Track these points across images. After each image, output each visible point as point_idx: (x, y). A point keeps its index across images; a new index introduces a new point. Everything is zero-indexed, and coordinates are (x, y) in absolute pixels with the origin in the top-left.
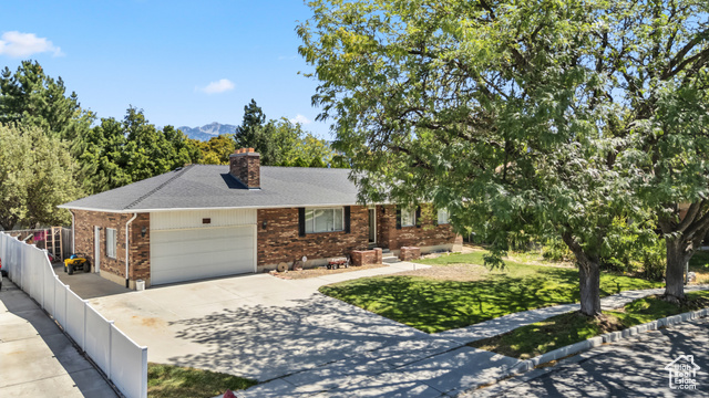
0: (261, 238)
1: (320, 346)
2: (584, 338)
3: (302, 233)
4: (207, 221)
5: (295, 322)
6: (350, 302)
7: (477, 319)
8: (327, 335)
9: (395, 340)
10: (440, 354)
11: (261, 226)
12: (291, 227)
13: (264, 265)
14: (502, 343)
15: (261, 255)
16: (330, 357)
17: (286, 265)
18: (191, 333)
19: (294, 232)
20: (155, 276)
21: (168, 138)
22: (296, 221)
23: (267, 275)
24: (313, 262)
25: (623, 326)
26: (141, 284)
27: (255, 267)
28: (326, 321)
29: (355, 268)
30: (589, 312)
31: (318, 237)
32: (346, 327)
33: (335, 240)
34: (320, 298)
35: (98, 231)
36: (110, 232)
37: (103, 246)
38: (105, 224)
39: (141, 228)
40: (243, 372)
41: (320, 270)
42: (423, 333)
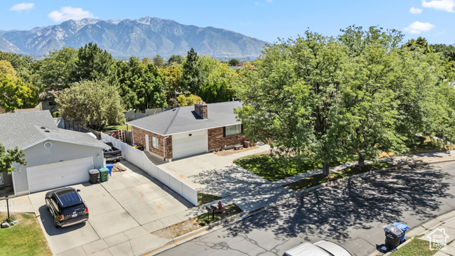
0: (209, 139)
1: (237, 186)
2: (320, 184)
3: (224, 136)
4: (190, 135)
5: (227, 175)
6: (245, 168)
7: (288, 176)
8: (239, 182)
9: (261, 184)
10: (273, 189)
11: (209, 135)
12: (220, 134)
13: (211, 149)
14: (292, 186)
15: (209, 146)
16: (240, 190)
17: (219, 149)
18: (197, 181)
19: (221, 136)
20: (175, 156)
21: (151, 71)
22: (222, 131)
23: (212, 154)
24: (229, 147)
25: (334, 180)
26: (170, 160)
27: (207, 151)
28: (239, 176)
29: (245, 149)
30: (325, 174)
31: (231, 137)
32: (245, 179)
33: (237, 137)
34: (235, 165)
35: (147, 137)
36: (154, 139)
37: (151, 143)
38: (151, 135)
39: (169, 140)
40: (217, 194)
41: (232, 150)
42: (269, 181)
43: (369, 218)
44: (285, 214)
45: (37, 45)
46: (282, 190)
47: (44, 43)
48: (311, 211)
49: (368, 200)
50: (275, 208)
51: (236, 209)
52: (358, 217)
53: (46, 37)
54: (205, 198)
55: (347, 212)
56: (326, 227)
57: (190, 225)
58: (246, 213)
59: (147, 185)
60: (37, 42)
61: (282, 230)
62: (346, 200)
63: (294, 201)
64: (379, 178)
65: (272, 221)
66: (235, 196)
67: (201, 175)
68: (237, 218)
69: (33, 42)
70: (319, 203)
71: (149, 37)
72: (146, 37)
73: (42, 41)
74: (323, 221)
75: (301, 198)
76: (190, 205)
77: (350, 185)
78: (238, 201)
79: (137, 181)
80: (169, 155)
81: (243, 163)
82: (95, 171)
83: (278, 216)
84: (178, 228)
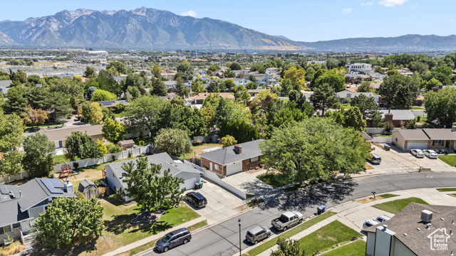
0: (243, 165)
1: (261, 190)
2: (297, 189)
3: (250, 163)
4: (234, 164)
5: (255, 185)
6: (263, 180)
7: (283, 185)
8: (261, 188)
9: (271, 189)
10: (276, 192)
11: (243, 163)
12: (248, 162)
13: (244, 170)
14: (286, 190)
15: (243, 168)
16: (262, 192)
17: (247, 169)
18: (242, 187)
20: (227, 174)
22: (249, 160)
23: (244, 172)
24: (252, 168)
25: (304, 187)
26: (225, 176)
27: (242, 171)
28: (260, 185)
29: (261, 169)
30: (301, 184)
31: (253, 163)
32: (263, 186)
33: (256, 163)
34: (258, 180)
35: (211, 164)
36: (216, 165)
37: (214, 167)
38: (214, 163)
39: (225, 167)
40: (252, 194)
41: (254, 170)
42: (274, 188)
43: (314, 204)
44: (282, 202)
45: (31, 36)
46: (280, 192)
47: (38, 34)
48: (292, 201)
49: (316, 196)
50: (278, 200)
51: (262, 201)
52: (310, 204)
53: (40, 28)
54: (249, 196)
55: (306, 202)
56: (297, 207)
57: (245, 207)
58: (266, 202)
59: (221, 190)
60: (31, 33)
61: (280, 208)
62: (307, 196)
63: (286, 197)
64: (325, 186)
65: (277, 205)
66: (261, 195)
67: (243, 184)
68: (262, 204)
69: (27, 33)
70: (296, 198)
71: (145, 29)
72: (142, 29)
73: (36, 32)
74: (296, 205)
75: (288, 196)
76: (243, 199)
77: (311, 189)
78: (262, 197)
79: (215, 188)
80: (225, 174)
81: (262, 178)
82: (197, 184)
83: (279, 203)
84: (241, 208)
